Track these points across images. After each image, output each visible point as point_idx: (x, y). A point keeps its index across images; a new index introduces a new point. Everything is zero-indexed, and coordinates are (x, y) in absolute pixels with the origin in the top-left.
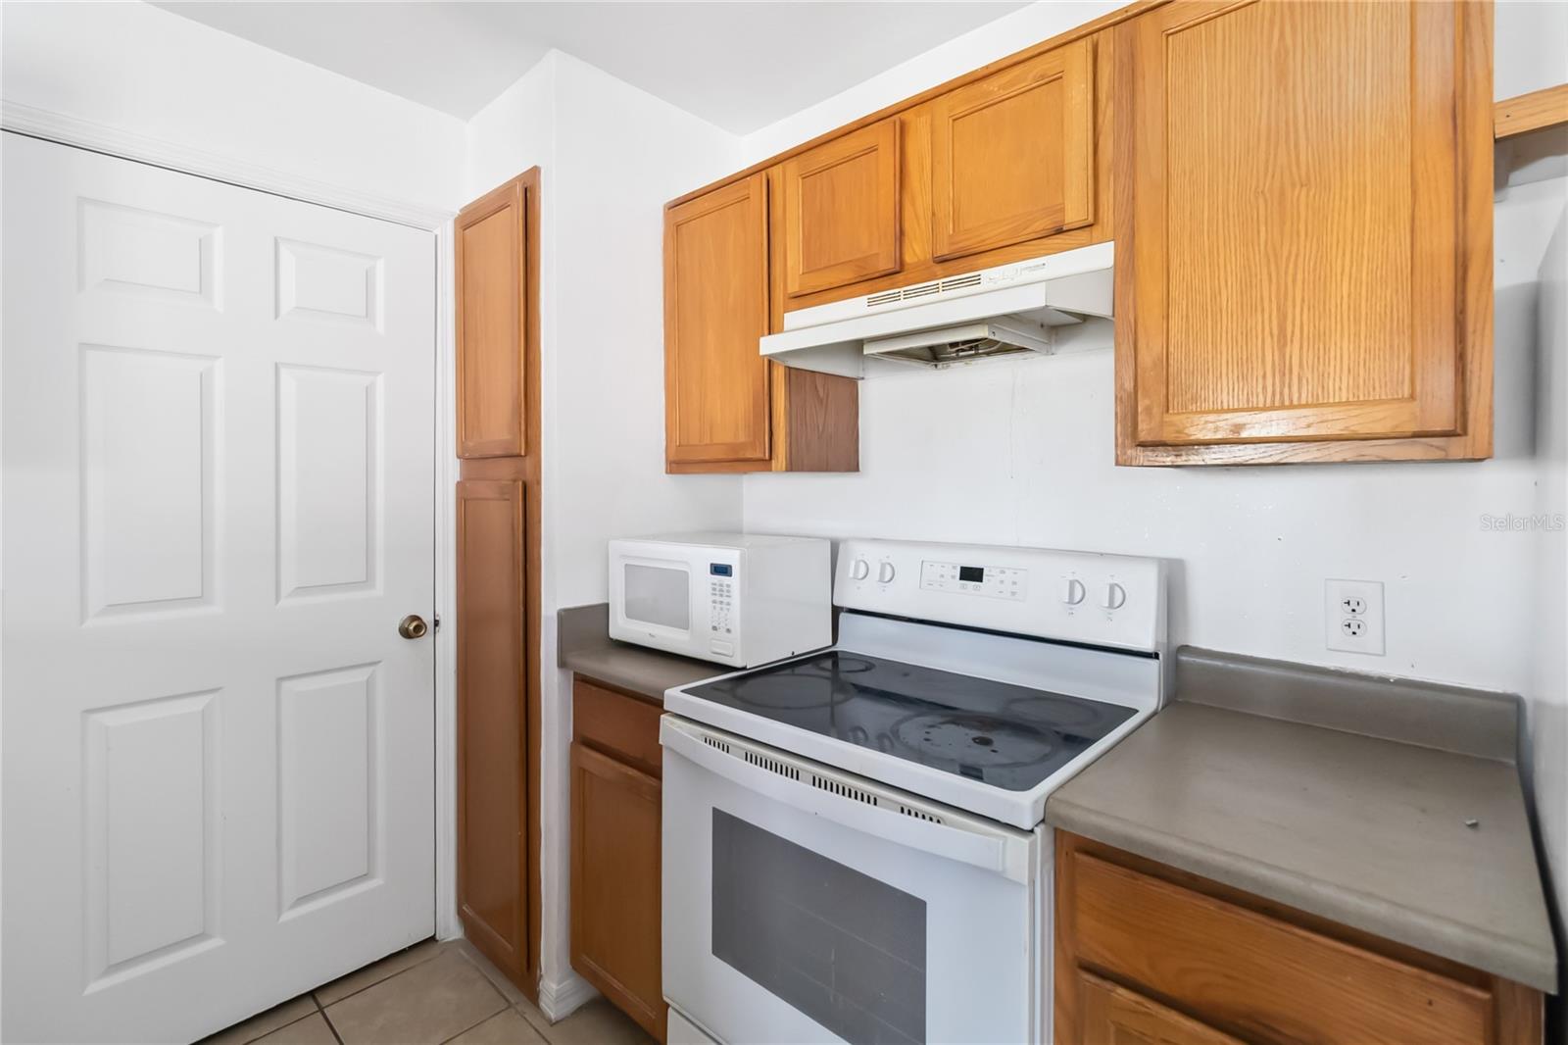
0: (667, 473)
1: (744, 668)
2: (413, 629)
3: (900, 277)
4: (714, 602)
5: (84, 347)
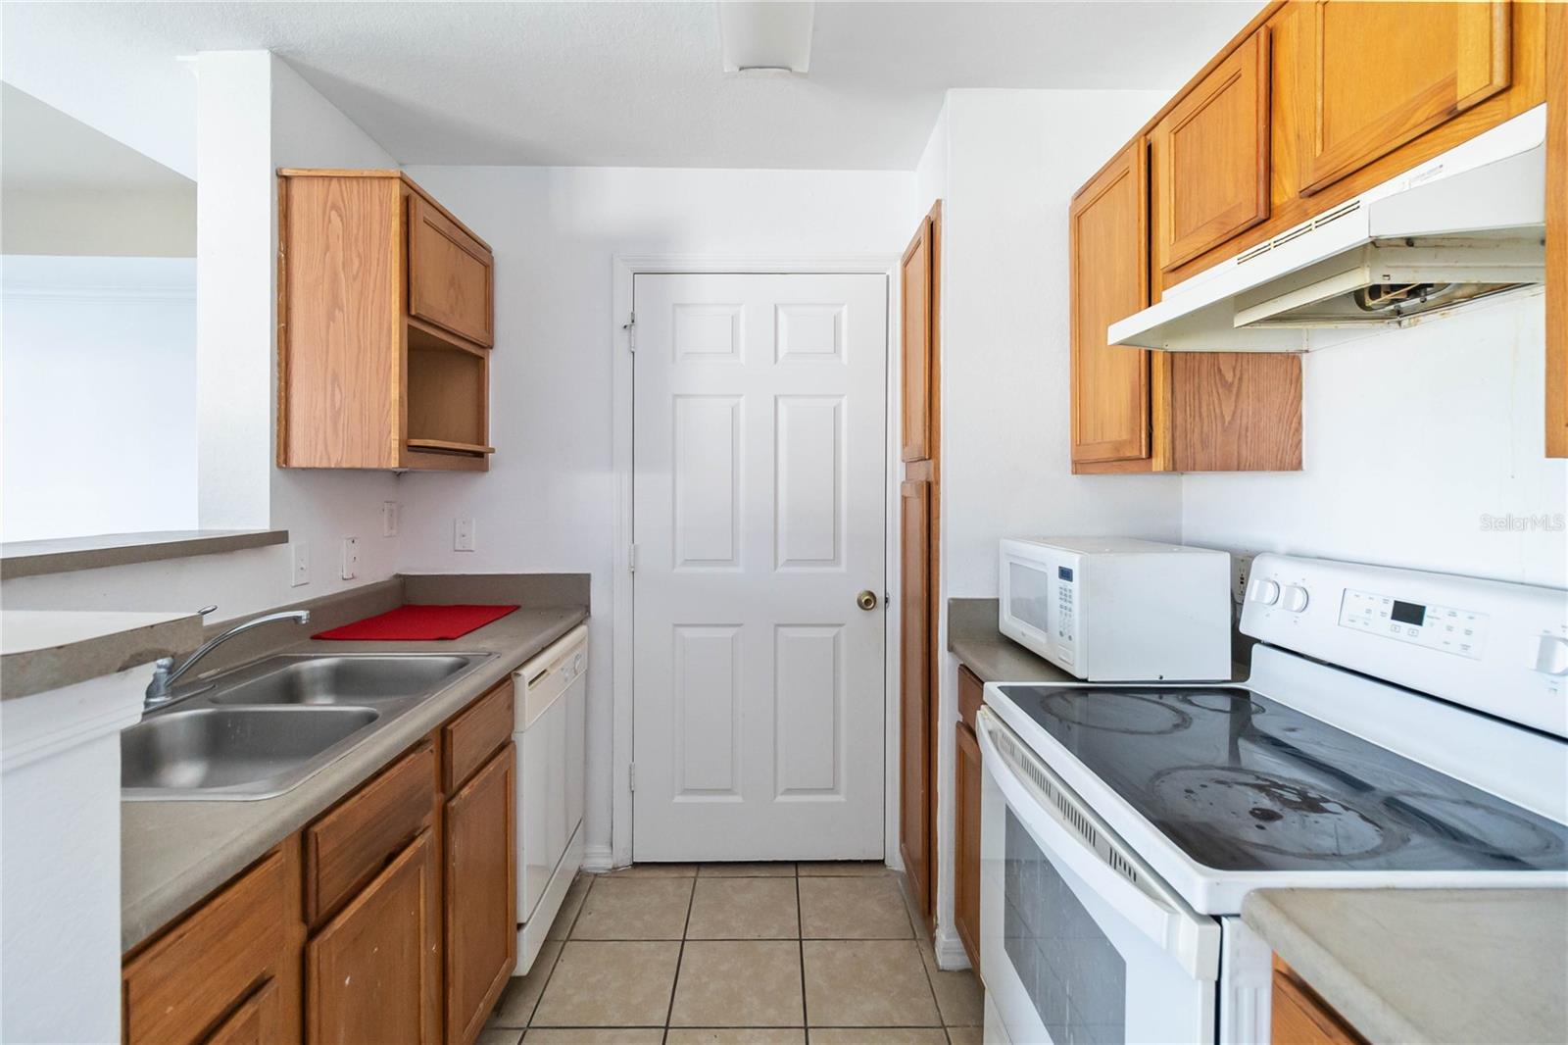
0: (1073, 473)
1: (1085, 681)
2: (868, 602)
3: (1269, 225)
4: (1061, 606)
5: (676, 396)
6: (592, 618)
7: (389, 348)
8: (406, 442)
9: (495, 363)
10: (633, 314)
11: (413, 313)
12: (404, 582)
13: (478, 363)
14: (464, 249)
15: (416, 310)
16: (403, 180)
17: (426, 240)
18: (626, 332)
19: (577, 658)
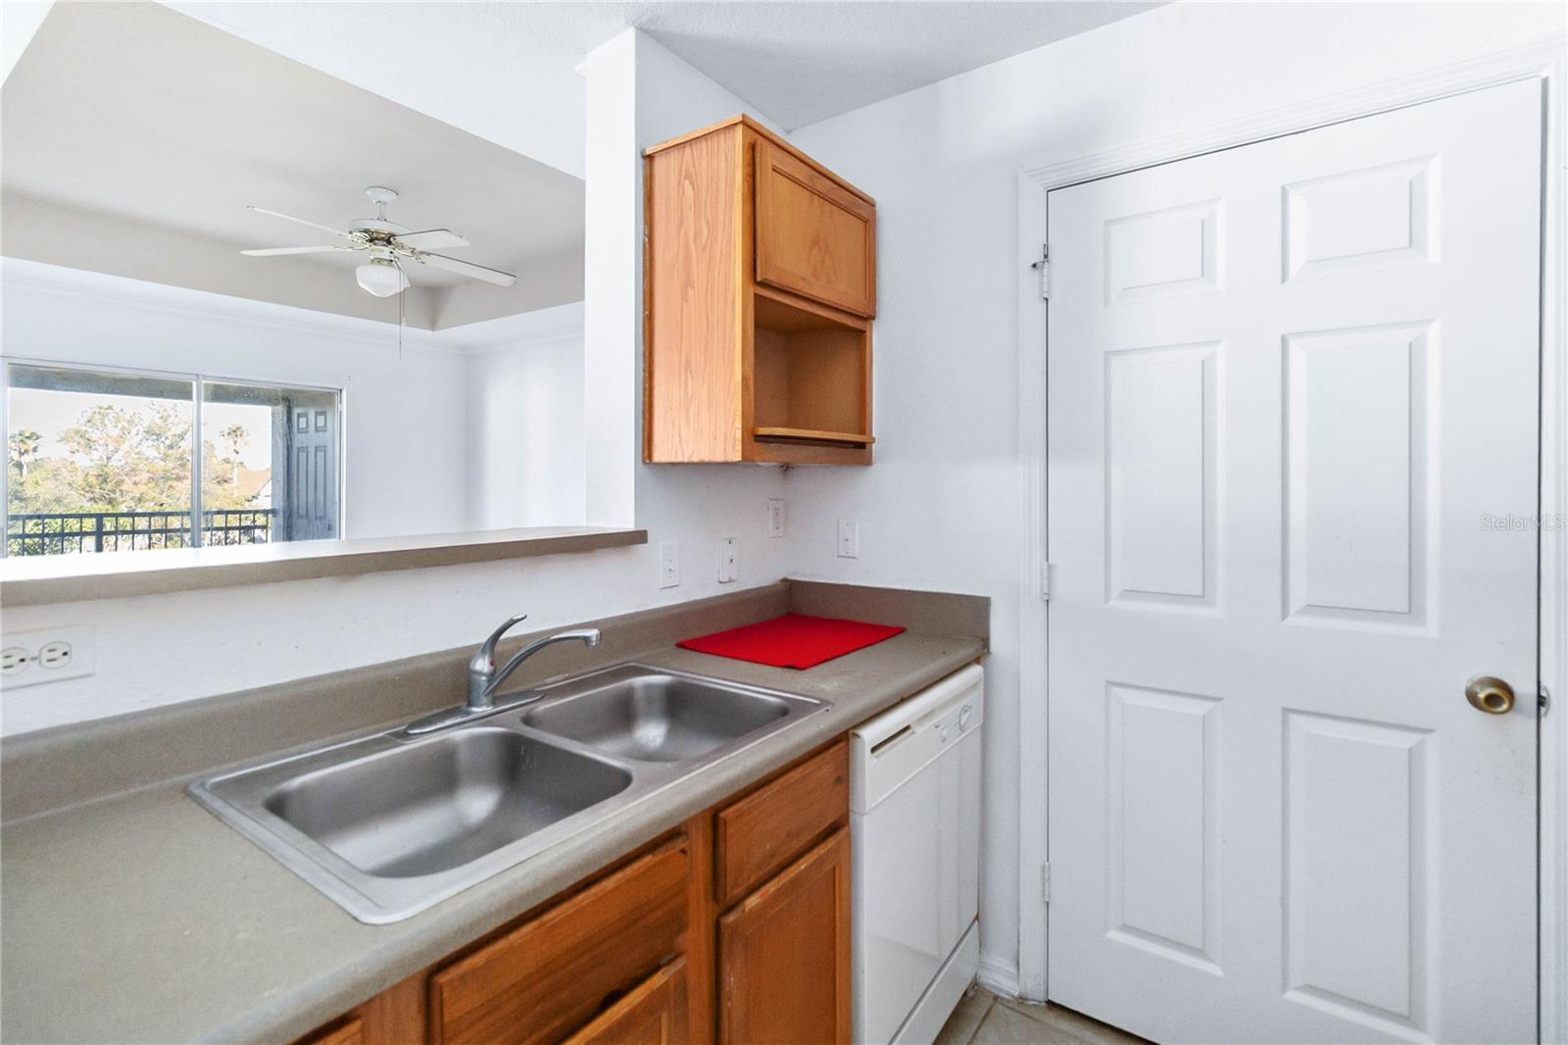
5: (1108, 355)
6: (993, 654)
7: (733, 323)
8: (754, 430)
9: (879, 337)
10: (1046, 246)
11: (759, 279)
12: (790, 588)
13: (857, 338)
14: (833, 202)
15: (762, 275)
16: (746, 123)
17: (777, 192)
18: (1036, 273)
19: (965, 710)
